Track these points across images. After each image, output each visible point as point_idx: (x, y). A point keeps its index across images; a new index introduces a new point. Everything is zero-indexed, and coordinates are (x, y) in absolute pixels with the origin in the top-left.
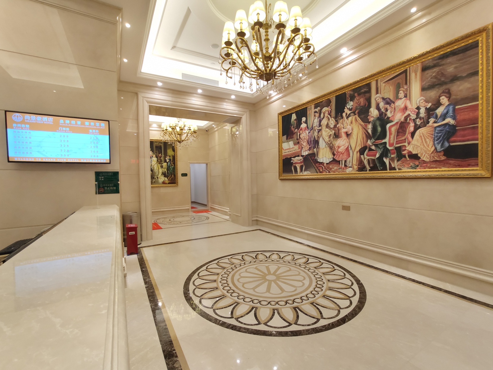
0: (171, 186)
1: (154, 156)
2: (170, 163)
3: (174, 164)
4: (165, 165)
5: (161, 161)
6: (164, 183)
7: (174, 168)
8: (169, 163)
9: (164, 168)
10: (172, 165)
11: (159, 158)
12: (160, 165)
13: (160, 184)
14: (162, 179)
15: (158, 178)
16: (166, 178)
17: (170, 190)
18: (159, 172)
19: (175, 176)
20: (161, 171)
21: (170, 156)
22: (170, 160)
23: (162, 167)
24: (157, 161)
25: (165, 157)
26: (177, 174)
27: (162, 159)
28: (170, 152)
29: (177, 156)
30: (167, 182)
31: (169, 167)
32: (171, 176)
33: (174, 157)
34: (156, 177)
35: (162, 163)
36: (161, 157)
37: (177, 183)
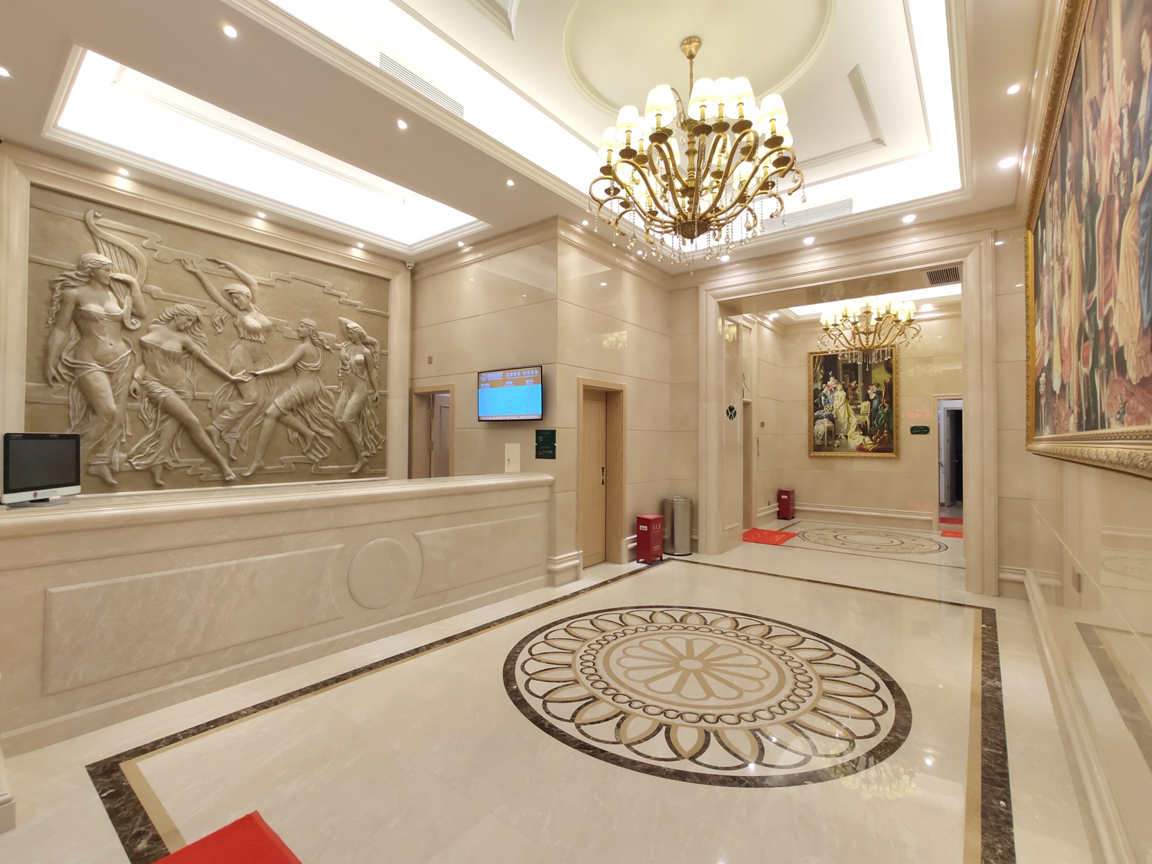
0: (878, 458)
1: (840, 387)
2: (880, 402)
3: (890, 402)
4: (864, 406)
5: (856, 397)
6: (861, 449)
7: (889, 415)
8: (876, 402)
9: (863, 414)
10: (884, 407)
11: (850, 391)
12: (854, 407)
13: (851, 451)
14: (856, 439)
15: (846, 437)
16: (867, 439)
17: (876, 467)
18: (849, 423)
19: (891, 432)
20: (854, 420)
21: (878, 385)
22: (879, 394)
23: (857, 411)
24: (847, 397)
25: (866, 388)
26: (897, 427)
27: (859, 392)
28: (879, 376)
29: (897, 383)
30: (870, 447)
31: (877, 410)
32: (882, 433)
33: (889, 387)
34: (842, 435)
35: (859, 402)
36: (854, 389)
37: (898, 450)
